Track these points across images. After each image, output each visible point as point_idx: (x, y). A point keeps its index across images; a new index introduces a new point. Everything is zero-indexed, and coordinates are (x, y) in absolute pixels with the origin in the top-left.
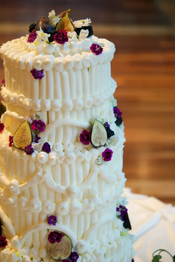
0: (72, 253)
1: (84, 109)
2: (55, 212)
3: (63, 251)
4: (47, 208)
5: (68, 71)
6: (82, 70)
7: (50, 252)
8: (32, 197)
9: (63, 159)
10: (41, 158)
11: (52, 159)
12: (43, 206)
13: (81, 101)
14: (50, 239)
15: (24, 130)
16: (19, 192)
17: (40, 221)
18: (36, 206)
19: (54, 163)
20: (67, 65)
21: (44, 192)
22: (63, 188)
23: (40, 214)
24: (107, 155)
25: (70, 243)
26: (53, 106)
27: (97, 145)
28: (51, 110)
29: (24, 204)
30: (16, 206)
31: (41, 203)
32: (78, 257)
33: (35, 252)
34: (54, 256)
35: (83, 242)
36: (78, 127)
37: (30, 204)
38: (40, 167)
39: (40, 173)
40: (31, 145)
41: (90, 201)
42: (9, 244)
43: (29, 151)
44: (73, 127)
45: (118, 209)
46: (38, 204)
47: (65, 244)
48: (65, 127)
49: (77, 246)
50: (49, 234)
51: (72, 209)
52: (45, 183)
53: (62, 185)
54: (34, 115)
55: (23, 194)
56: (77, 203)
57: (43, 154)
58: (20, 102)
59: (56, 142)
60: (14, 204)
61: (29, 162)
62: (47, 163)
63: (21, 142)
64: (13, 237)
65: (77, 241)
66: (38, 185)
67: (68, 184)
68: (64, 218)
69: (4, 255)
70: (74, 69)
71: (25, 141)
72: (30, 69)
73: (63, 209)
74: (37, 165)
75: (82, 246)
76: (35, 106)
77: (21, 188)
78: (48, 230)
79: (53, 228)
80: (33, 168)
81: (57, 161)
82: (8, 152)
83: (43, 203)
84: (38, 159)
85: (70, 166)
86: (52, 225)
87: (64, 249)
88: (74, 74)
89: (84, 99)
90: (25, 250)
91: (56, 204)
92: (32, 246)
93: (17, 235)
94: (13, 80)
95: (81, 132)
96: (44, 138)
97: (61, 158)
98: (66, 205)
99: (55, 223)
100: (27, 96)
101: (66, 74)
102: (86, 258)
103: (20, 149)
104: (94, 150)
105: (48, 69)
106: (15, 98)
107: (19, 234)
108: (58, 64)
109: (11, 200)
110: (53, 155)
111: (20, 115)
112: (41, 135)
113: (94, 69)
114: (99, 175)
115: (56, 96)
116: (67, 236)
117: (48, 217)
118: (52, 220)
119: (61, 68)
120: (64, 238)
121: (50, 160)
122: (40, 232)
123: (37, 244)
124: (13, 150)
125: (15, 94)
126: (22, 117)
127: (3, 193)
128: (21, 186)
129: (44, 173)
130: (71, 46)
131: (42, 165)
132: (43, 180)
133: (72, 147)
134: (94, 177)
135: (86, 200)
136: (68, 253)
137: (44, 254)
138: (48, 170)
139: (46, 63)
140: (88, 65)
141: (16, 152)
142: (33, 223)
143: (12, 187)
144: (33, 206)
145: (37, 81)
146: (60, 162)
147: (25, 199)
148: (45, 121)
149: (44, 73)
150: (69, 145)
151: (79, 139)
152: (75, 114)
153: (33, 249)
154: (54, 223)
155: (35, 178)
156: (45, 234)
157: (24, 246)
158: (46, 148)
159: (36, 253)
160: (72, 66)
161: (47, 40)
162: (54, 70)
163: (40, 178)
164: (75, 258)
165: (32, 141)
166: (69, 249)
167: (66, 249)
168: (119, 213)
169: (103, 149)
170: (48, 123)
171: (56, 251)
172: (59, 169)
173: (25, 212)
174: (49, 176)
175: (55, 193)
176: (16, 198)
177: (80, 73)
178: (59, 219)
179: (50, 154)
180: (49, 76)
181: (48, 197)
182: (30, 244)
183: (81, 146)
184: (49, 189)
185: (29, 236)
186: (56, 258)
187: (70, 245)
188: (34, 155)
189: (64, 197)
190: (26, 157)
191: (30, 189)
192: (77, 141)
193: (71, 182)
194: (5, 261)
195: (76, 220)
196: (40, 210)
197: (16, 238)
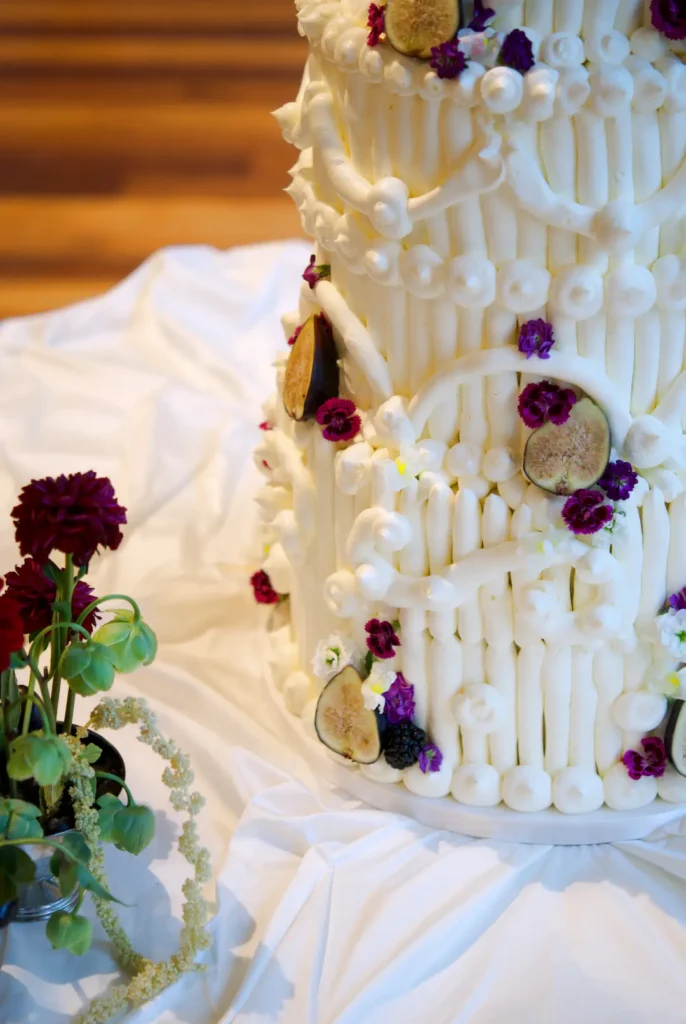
0: (609, 466)
2: (547, 305)
3: (574, 458)
4: (515, 289)
7: (525, 460)
8: (457, 245)
9: (584, 97)
10: (496, 94)
11: (540, 98)
12: (500, 282)
14: (527, 411)
16: (406, 228)
17: (487, 341)
18: (473, 282)
19: (545, 112)
21: (507, 226)
22: (582, 213)
23: (489, 314)
25: (604, 425)
29: (425, 274)
30: (395, 280)
31: (491, 271)
32: (633, 481)
33: (467, 460)
34: (541, 476)
35: (653, 424)
37: (449, 275)
38: (489, 130)
39: (489, 154)
40: (455, 41)
42: (368, 430)
43: (449, 64)
46: (479, 275)
47: (583, 430)
49: (630, 436)
50: (521, 392)
51: (613, 291)
52: (508, 194)
53: (577, 201)
55: (422, 234)
56: (635, 273)
57: (504, 77)
59: (554, 31)
60: (386, 275)
61: (446, 105)
62: (521, 113)
63: (415, 28)
64: (383, 400)
65: (631, 421)
66: (484, 203)
67: (602, 197)
68: (582, 329)
69: (350, 471)
71: (431, 24)
73: (577, 293)
74: (480, 120)
75: (649, 439)
77: (412, 212)
78: (519, 375)
79: (538, 368)
80: (463, 134)
81: (557, 103)
82: (363, 70)
83: (502, 271)
84: (485, 95)
85: (610, 123)
86: (535, 358)
87: (581, 450)
90: (429, 453)
91: (553, 276)
92: (456, 438)
93: (396, 393)
96: (509, 12)
97: (573, 92)
98: (592, 278)
99: (548, 348)
102: (664, 486)
103: (414, 56)
107: (405, 391)
109: (377, 258)
110: (542, 80)
116: (594, 402)
117: (520, 325)
118: (535, 336)
120: (580, 408)
121: (530, 100)
122: (487, 383)
123: (476, 429)
124: (385, 61)
127: (344, 233)
128: (414, 202)
129: (507, 150)
131: (500, 120)
132: (502, 179)
133: (620, 47)
135: (671, 262)
136: (595, 467)
137: (501, 467)
138: (524, 140)
141: (396, 69)
142: (460, 348)
143: (380, 207)
144: (460, 281)
146: (571, 109)
147: (429, 257)
150: (606, 41)
151: (648, 14)
153: (457, 447)
154: (541, 351)
155: (471, 172)
156: (507, 392)
157: (425, 435)
159: (472, 465)
163: (490, 173)
164: (624, 483)
165: (461, 26)
166: (598, 449)
167: (587, 450)
171: (550, 455)
172: (565, 135)
173: (431, 304)
174: (524, 163)
175: (550, 230)
176: (396, 249)
178: (564, 332)
179: (532, 75)
181: (521, 250)
182: (447, 429)
183: (654, 43)
184: (524, 216)
185: (444, 394)
186: (550, 483)
187: (604, 434)
188: (466, 81)
189: (581, 248)
190: (436, 88)
191: (452, 215)
192: (639, 24)
193: (613, 191)
194: (353, 491)
195: (626, 334)
196: (489, 299)
197: (393, 405)
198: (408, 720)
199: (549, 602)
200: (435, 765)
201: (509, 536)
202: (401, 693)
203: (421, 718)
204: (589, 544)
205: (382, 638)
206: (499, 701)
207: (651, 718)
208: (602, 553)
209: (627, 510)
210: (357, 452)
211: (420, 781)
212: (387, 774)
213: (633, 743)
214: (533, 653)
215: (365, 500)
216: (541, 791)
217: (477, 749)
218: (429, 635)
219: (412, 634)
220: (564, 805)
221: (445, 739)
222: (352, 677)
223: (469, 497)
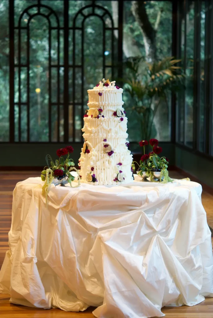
0: (111, 151)
1: (114, 106)
2: (106, 137)
3: (108, 150)
4: (103, 136)
5: (109, 93)
6: (113, 93)
7: (104, 151)
8: (99, 132)
10: (102, 119)
13: (113, 102)
14: (105, 147)
15: (96, 112)
16: (94, 132)
17: (101, 141)
18: (100, 135)
19: (105, 121)
20: (109, 91)
21: (103, 130)
23: (101, 138)
24: (122, 119)
26: (105, 103)
27: (119, 116)
28: (105, 105)
29: (96, 135)
32: (113, 152)
35: (115, 148)
36: (113, 111)
37: (98, 135)
39: (101, 124)
41: (117, 134)
42: (91, 152)
43: (98, 117)
44: (111, 111)
45: (126, 144)
46: (101, 135)
47: (109, 148)
48: (109, 110)
51: (111, 136)
52: (103, 127)
53: (108, 128)
54: (99, 107)
55: (96, 132)
56: (113, 134)
58: (95, 104)
59: (106, 115)
61: (98, 121)
62: (104, 121)
66: (101, 128)
67: (110, 128)
68: (109, 139)
70: (111, 93)
71: (96, 115)
72: (98, 93)
73: (108, 135)
75: (114, 149)
76: (100, 104)
77: (95, 130)
78: (104, 144)
79: (105, 143)
80: (99, 123)
83: (102, 134)
85: (111, 121)
88: (111, 94)
89: (114, 102)
90: (97, 152)
91: (106, 134)
92: (98, 151)
94: (92, 98)
95: (113, 112)
96: (102, 114)
98: (110, 134)
100: (96, 102)
101: (109, 94)
103: (95, 117)
104: (118, 117)
105: (104, 92)
106: (93, 104)
107: (94, 148)
108: (107, 91)
111: (94, 108)
112: (101, 113)
113: (117, 93)
114: (119, 126)
115: (106, 101)
118: (105, 140)
119: (107, 92)
120: (109, 146)
121: (104, 119)
122: (101, 145)
123: (100, 149)
125: (93, 102)
126: (95, 109)
129: (103, 123)
130: (110, 87)
131: (102, 121)
133: (111, 117)
134: (118, 126)
135: (116, 134)
138: (104, 123)
139: (103, 90)
140: (115, 92)
141: (94, 119)
142: (99, 142)
143: (92, 130)
144: (99, 135)
145: (100, 97)
146: (108, 120)
148: (102, 109)
149: (102, 94)
152: (112, 107)
155: (100, 126)
156: (103, 145)
157: (96, 151)
158: (103, 116)
159: (100, 152)
160: (110, 92)
161: (103, 85)
162: (105, 93)
163: (101, 125)
165: (99, 115)
168: (126, 145)
169: (121, 118)
170: (103, 109)
172: (107, 123)
173: (96, 138)
174: (104, 125)
175: (106, 130)
176: (93, 134)
177: (113, 94)
178: (107, 140)
180: (104, 95)
181: (104, 132)
183: (113, 116)
184: (104, 129)
185: (97, 147)
186: (107, 152)
187: (111, 148)
188: (99, 118)
189: (109, 132)
190: (97, 119)
191: (98, 130)
192: (112, 115)
193: (111, 127)
194: (89, 157)
195: (112, 141)
196: (101, 137)
197: (93, 149)
198: (95, 177)
199: (107, 162)
200: (97, 181)
201: (103, 157)
202: (94, 175)
203: (96, 177)
204: (110, 157)
205: (92, 169)
206: (103, 174)
207: (116, 176)
208: (111, 158)
209: (113, 154)
210: (89, 154)
211: (96, 183)
212: (92, 183)
213: (114, 179)
214: (105, 169)
215: (91, 156)
216: (107, 183)
217: (101, 180)
218: (96, 169)
219: (95, 168)
220: (109, 184)
221: (98, 179)
222: (90, 174)
223: (100, 154)
